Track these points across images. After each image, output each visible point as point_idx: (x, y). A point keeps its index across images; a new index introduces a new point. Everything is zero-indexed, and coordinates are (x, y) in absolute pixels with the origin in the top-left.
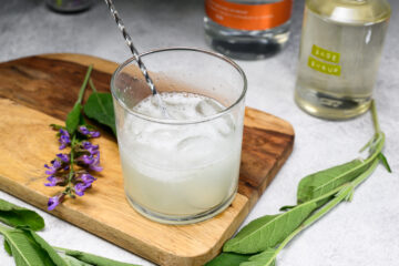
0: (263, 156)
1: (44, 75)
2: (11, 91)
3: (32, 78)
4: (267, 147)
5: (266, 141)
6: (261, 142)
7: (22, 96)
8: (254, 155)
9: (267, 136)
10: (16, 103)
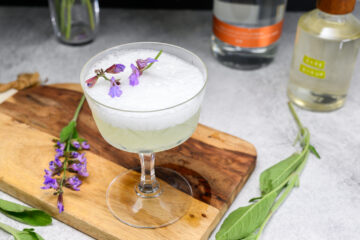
0: (232, 174)
1: (53, 103)
2: (27, 116)
3: (43, 105)
4: (234, 166)
5: (234, 161)
6: (230, 161)
7: (36, 121)
8: (224, 173)
9: (234, 156)
10: (31, 127)
